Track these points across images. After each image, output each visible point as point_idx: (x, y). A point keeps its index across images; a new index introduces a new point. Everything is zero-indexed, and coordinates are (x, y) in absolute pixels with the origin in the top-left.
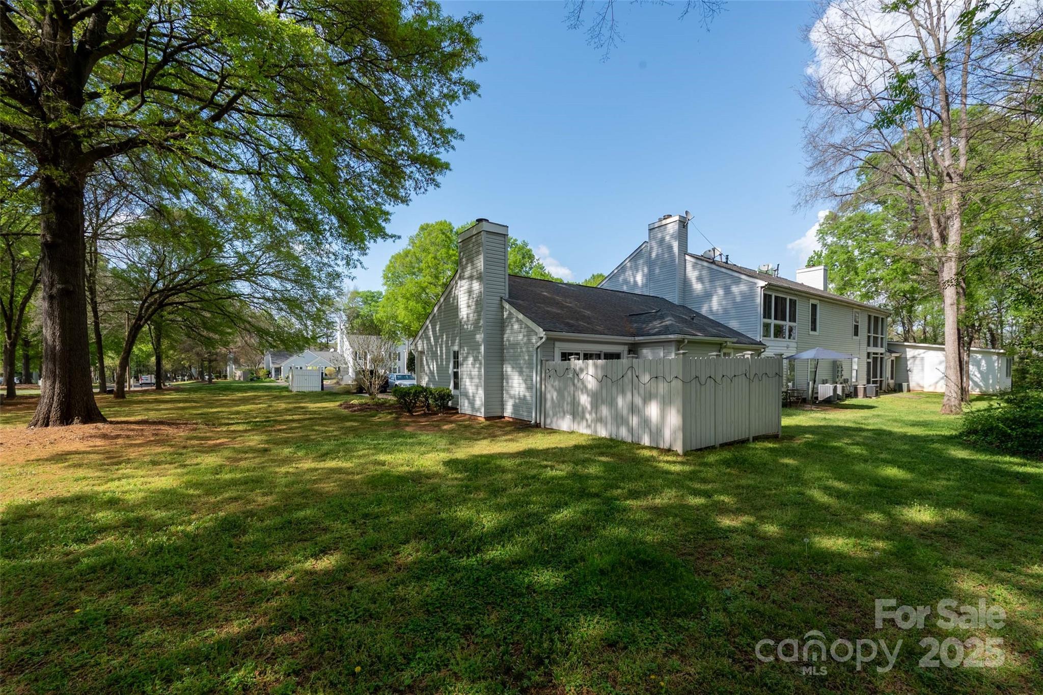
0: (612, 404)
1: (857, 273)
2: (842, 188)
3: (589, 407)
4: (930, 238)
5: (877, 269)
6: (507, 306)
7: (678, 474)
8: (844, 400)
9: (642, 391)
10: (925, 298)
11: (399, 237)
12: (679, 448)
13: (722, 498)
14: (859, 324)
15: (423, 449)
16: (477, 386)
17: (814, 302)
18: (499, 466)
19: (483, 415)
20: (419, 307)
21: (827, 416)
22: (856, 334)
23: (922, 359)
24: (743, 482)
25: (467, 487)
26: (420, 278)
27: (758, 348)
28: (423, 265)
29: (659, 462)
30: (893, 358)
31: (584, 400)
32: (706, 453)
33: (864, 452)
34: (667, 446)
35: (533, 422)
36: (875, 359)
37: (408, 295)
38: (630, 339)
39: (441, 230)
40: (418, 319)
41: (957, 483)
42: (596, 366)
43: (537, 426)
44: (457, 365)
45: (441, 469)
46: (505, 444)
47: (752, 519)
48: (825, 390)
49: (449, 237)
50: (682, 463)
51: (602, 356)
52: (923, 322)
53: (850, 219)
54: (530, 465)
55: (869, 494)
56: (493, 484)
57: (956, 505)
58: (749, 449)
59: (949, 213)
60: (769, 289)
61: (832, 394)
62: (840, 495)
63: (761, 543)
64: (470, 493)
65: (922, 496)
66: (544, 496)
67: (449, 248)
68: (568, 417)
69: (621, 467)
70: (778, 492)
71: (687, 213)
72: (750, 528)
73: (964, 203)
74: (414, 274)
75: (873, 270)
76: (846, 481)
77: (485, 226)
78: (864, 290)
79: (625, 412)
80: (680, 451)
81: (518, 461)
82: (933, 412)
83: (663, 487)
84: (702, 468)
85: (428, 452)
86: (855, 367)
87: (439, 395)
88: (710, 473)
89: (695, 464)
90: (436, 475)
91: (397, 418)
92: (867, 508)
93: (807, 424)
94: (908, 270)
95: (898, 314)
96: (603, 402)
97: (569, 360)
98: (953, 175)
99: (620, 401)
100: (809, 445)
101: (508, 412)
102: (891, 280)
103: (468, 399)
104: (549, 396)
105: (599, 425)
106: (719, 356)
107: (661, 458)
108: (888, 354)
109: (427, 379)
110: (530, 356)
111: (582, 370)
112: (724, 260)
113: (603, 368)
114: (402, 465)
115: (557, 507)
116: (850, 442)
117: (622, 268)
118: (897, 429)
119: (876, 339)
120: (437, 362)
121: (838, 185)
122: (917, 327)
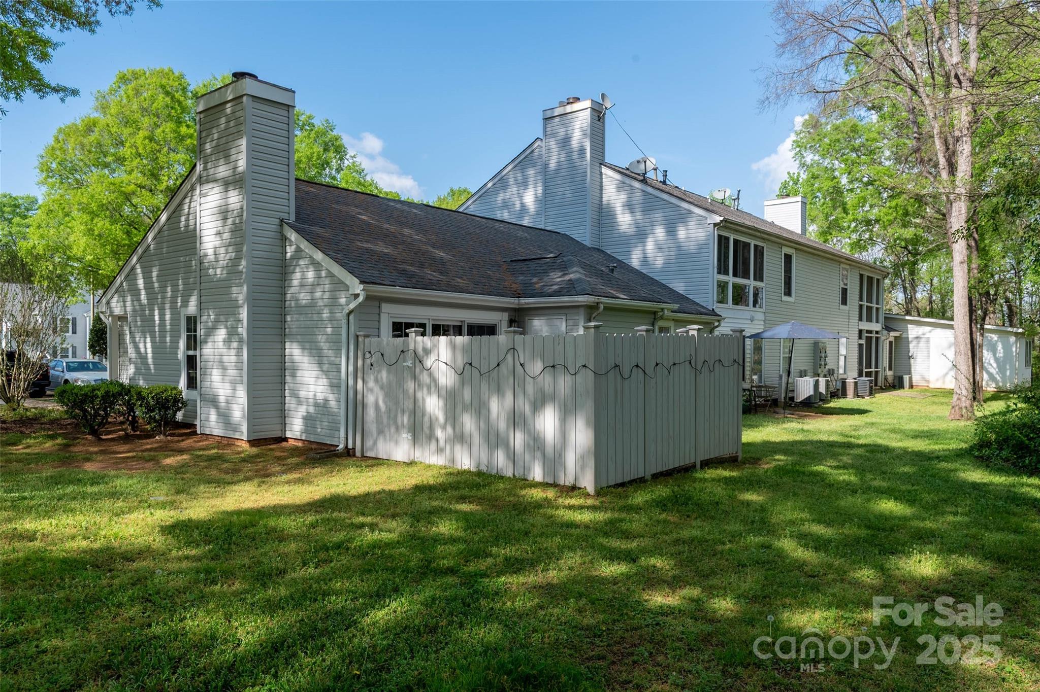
0: (480, 409)
1: (845, 211)
2: (825, 81)
3: (442, 419)
4: (936, 166)
5: (871, 206)
6: (293, 236)
7: (587, 527)
8: (828, 402)
9: (530, 389)
10: (930, 251)
11: (75, 93)
12: (588, 483)
13: (653, 561)
14: (848, 287)
15: (120, 504)
16: (234, 384)
17: (786, 250)
18: (274, 530)
19: (245, 438)
20: (118, 231)
21: (806, 427)
22: (844, 301)
23: (928, 340)
24: (686, 533)
25: (208, 572)
26: (120, 176)
27: (709, 319)
28: (126, 151)
29: (557, 508)
30: (892, 339)
31: (433, 405)
32: (631, 489)
33: (853, 478)
34: (569, 481)
35: (341, 446)
36: (869, 339)
37: (94, 206)
38: (511, 302)
39: (163, 87)
40: (115, 254)
41: (966, 519)
42: (453, 347)
43: (349, 453)
44: (193, 342)
45: (158, 541)
46: (286, 488)
47: (695, 592)
48: (805, 388)
49: (180, 103)
50: (593, 508)
51: (465, 330)
52: (928, 287)
53: (837, 128)
54: (334, 525)
55: (857, 540)
56: (259, 563)
57: (963, 549)
58: (695, 480)
59: (957, 133)
60: (725, 227)
61: (812, 393)
62: (819, 544)
63: (708, 628)
64: (213, 582)
65: (923, 539)
66: (356, 579)
67: (179, 122)
68: (406, 436)
69: (494, 520)
70: (734, 546)
71: (603, 96)
72: (693, 605)
73: (976, 120)
74: (106, 165)
75: (867, 208)
76: (828, 524)
77: (248, 86)
78: (854, 236)
79: (502, 425)
80: (591, 489)
81: (310, 518)
82: (940, 418)
83: (561, 549)
84: (623, 515)
85: (131, 510)
86: (843, 351)
87: (157, 398)
88: (637, 523)
89: (613, 509)
90: (143, 553)
91: (67, 446)
92: (854, 562)
93: (778, 440)
94: (910, 209)
95: (897, 275)
96: (465, 409)
97: (407, 335)
98: (961, 77)
99: (494, 405)
100: (781, 471)
101: (296, 428)
102: (891, 223)
103: (217, 407)
104: (370, 399)
105: (458, 448)
106: (653, 331)
107: (560, 501)
108: (885, 332)
109: (131, 370)
110: (336, 328)
111: (427, 352)
112: (661, 178)
113: (466, 350)
114: (73, 538)
115: (378, 597)
116: (834, 464)
117: (500, 181)
118: (895, 443)
119: (869, 309)
120: (153, 338)
121: (820, 75)
122: (921, 295)
